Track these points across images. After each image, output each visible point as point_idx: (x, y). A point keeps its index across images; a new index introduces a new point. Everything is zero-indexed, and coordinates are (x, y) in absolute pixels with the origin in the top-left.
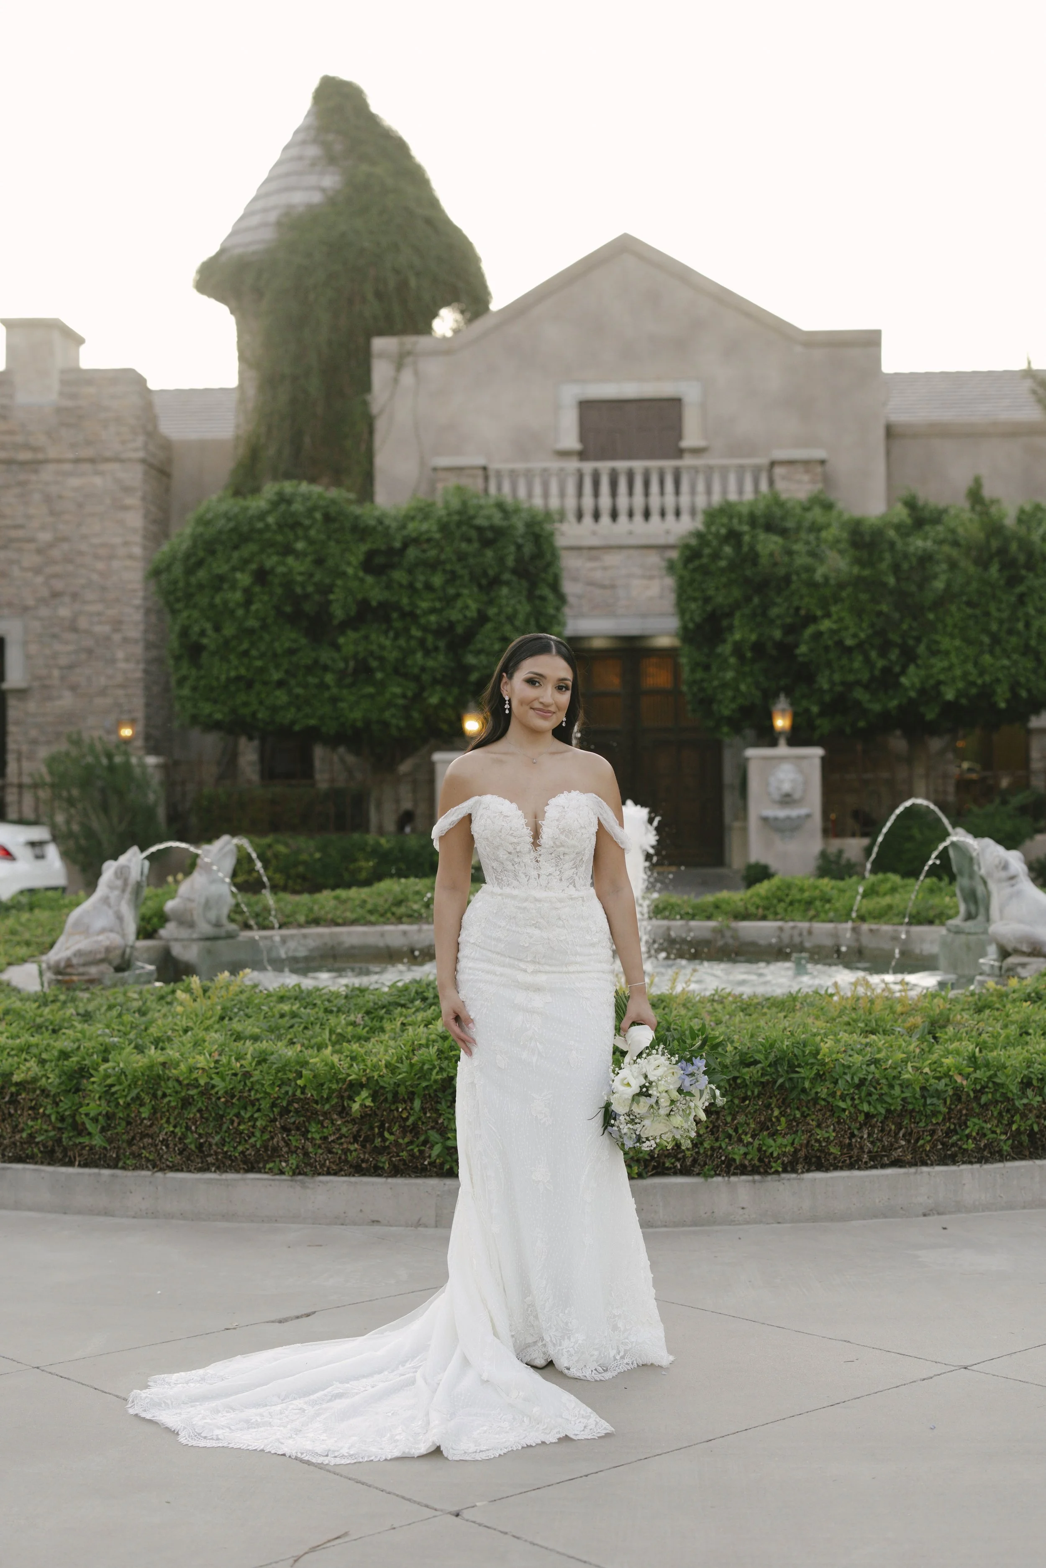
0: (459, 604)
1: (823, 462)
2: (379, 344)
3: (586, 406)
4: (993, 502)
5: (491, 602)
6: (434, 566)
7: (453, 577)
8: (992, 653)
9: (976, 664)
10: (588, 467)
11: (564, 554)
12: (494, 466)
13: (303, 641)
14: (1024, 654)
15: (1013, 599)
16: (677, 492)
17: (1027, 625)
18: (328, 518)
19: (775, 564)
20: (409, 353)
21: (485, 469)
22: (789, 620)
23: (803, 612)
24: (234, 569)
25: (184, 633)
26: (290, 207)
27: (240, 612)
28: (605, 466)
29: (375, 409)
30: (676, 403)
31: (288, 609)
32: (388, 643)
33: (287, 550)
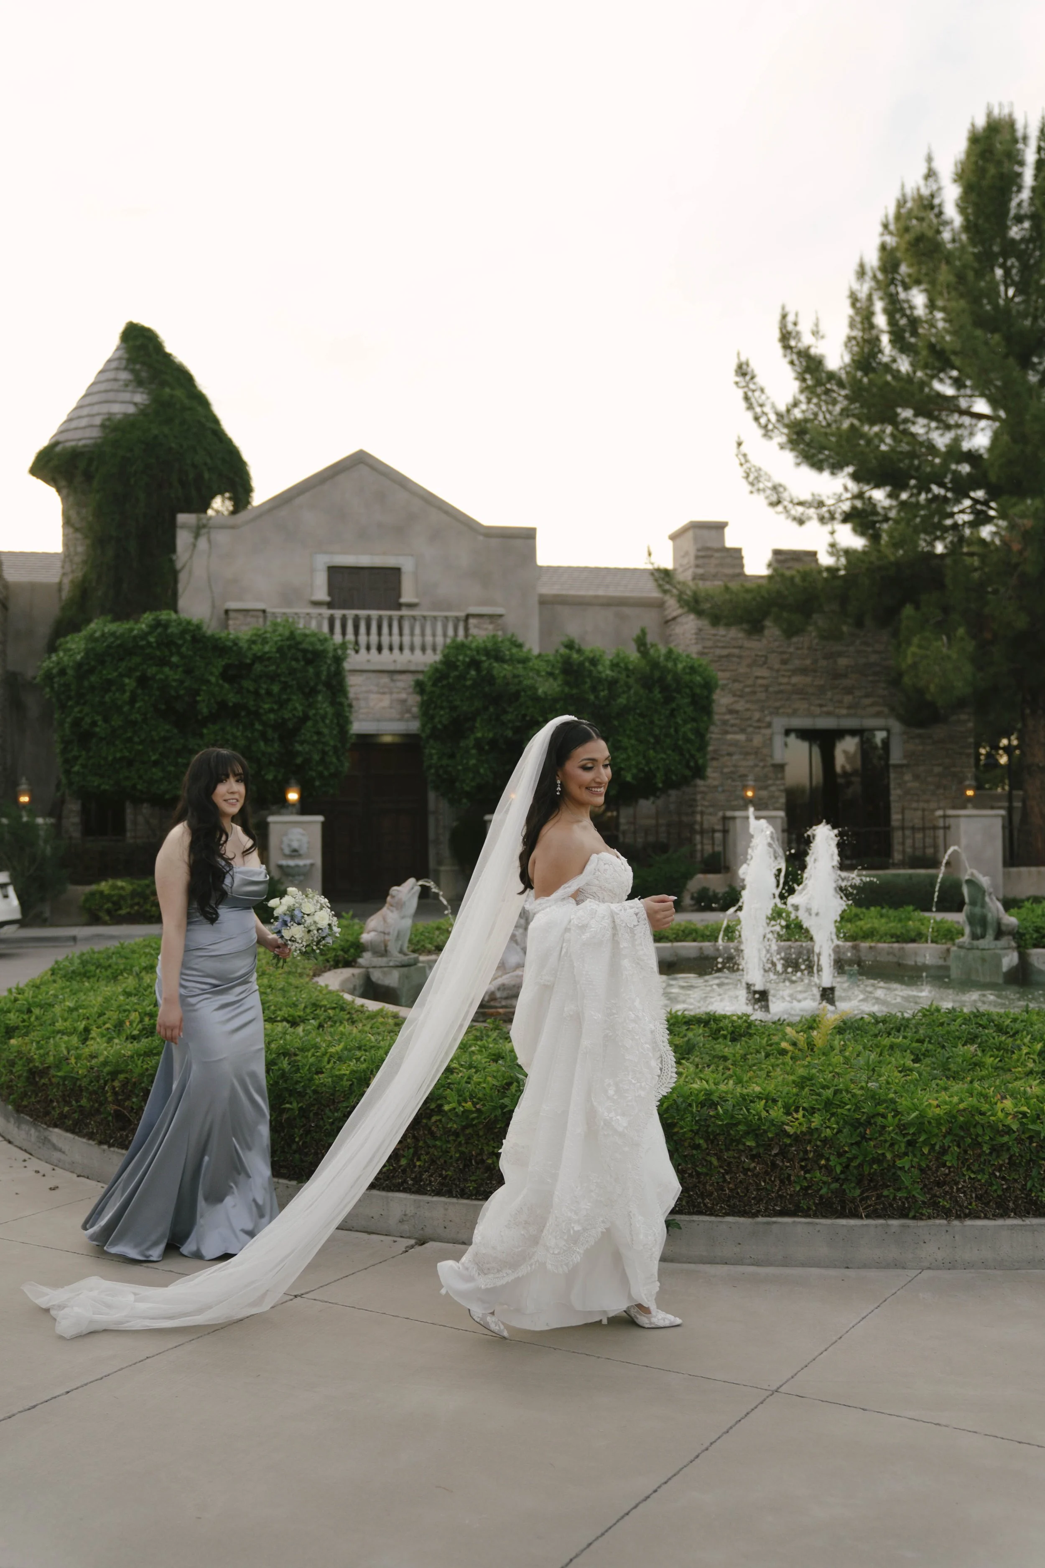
0: (290, 707)
1: (501, 616)
2: (182, 518)
3: (333, 571)
4: (652, 645)
5: (310, 706)
6: (273, 678)
7: (285, 687)
8: (654, 749)
9: (644, 757)
10: (338, 613)
11: (347, 674)
12: (269, 610)
13: (175, 731)
14: (673, 751)
15: (668, 712)
16: (401, 634)
17: (676, 731)
18: (195, 640)
19: (508, 684)
20: (204, 526)
21: (264, 611)
22: (518, 724)
23: (528, 718)
24: (121, 675)
25: (77, 723)
26: (110, 414)
27: (126, 709)
28: (351, 613)
29: (179, 565)
30: (397, 571)
31: (163, 707)
32: (239, 734)
33: (163, 662)
